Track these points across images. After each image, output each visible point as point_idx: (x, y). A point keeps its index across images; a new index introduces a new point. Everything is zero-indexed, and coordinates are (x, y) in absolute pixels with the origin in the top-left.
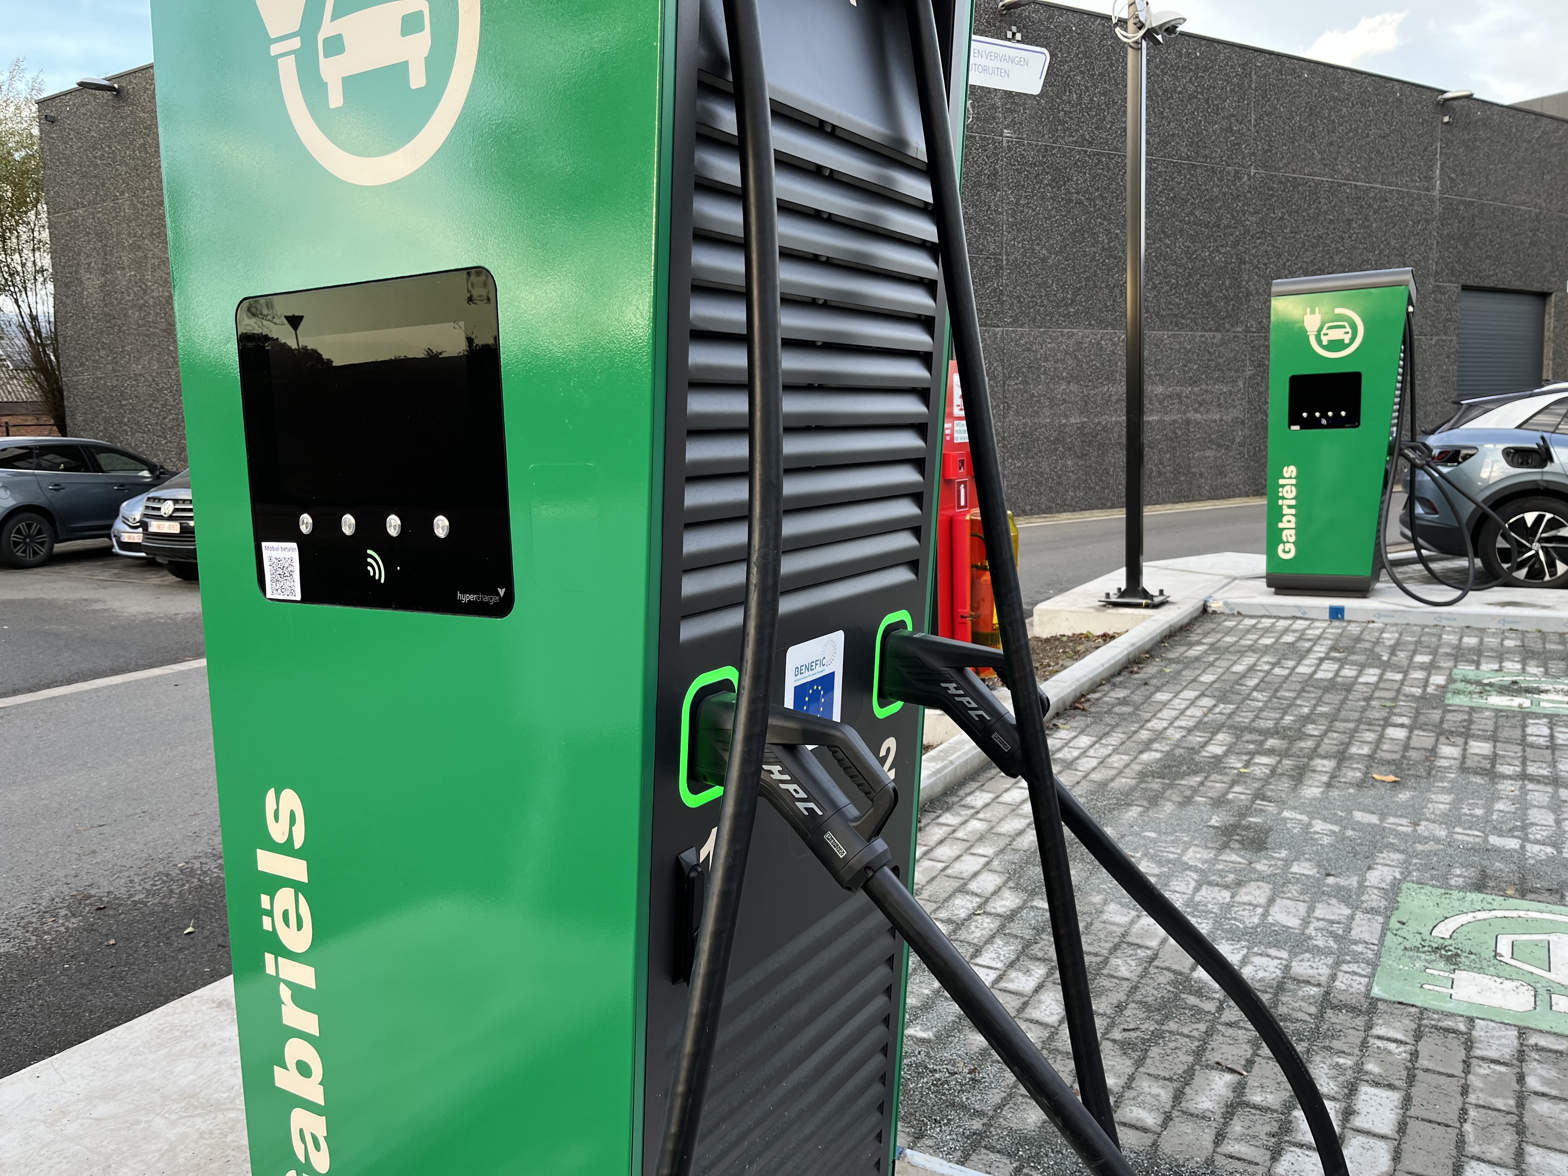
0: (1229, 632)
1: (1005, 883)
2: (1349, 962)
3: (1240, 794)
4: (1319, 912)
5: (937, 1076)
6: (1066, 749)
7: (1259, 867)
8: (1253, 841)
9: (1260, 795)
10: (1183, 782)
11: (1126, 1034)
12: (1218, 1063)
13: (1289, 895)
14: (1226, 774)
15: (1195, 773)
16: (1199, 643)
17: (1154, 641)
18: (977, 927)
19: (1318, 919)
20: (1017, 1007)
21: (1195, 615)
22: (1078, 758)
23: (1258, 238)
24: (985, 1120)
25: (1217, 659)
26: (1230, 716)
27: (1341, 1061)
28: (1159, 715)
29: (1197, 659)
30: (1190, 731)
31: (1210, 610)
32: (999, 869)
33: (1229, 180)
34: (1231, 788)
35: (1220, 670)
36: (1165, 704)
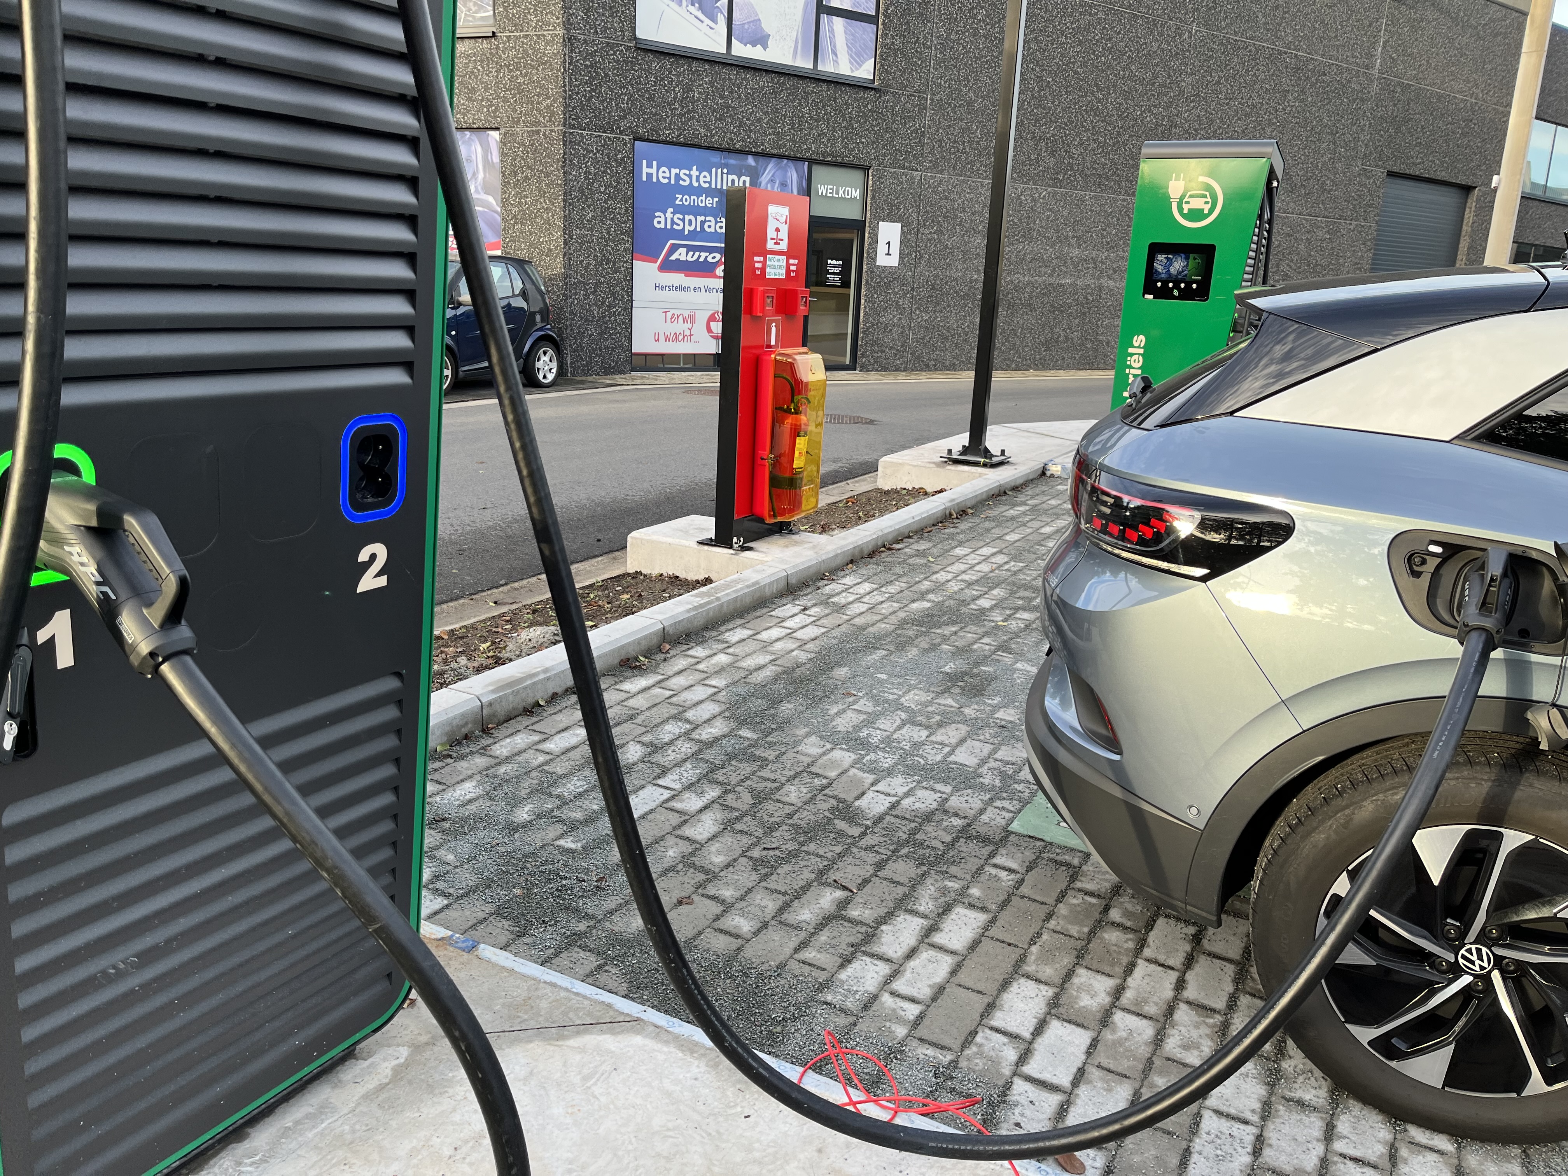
0: (1058, 495)
1: (720, 714)
2: (1004, 799)
3: (986, 644)
4: (999, 755)
5: (564, 882)
6: (844, 594)
7: (967, 711)
8: (974, 687)
9: (1004, 647)
10: (938, 631)
11: (765, 853)
12: (835, 881)
13: (982, 737)
14: (984, 626)
15: (954, 623)
16: (1024, 503)
17: (979, 499)
18: (674, 751)
19: (996, 760)
20: (674, 825)
21: (1031, 477)
22: (851, 603)
23: (1192, 102)
24: (592, 923)
25: (1031, 520)
26: (1015, 573)
27: (950, 884)
28: (949, 569)
29: (1013, 518)
30: (970, 584)
31: (1048, 473)
32: (723, 700)
33: (1169, 35)
34: (980, 639)
35: (1029, 531)
36: (959, 558)
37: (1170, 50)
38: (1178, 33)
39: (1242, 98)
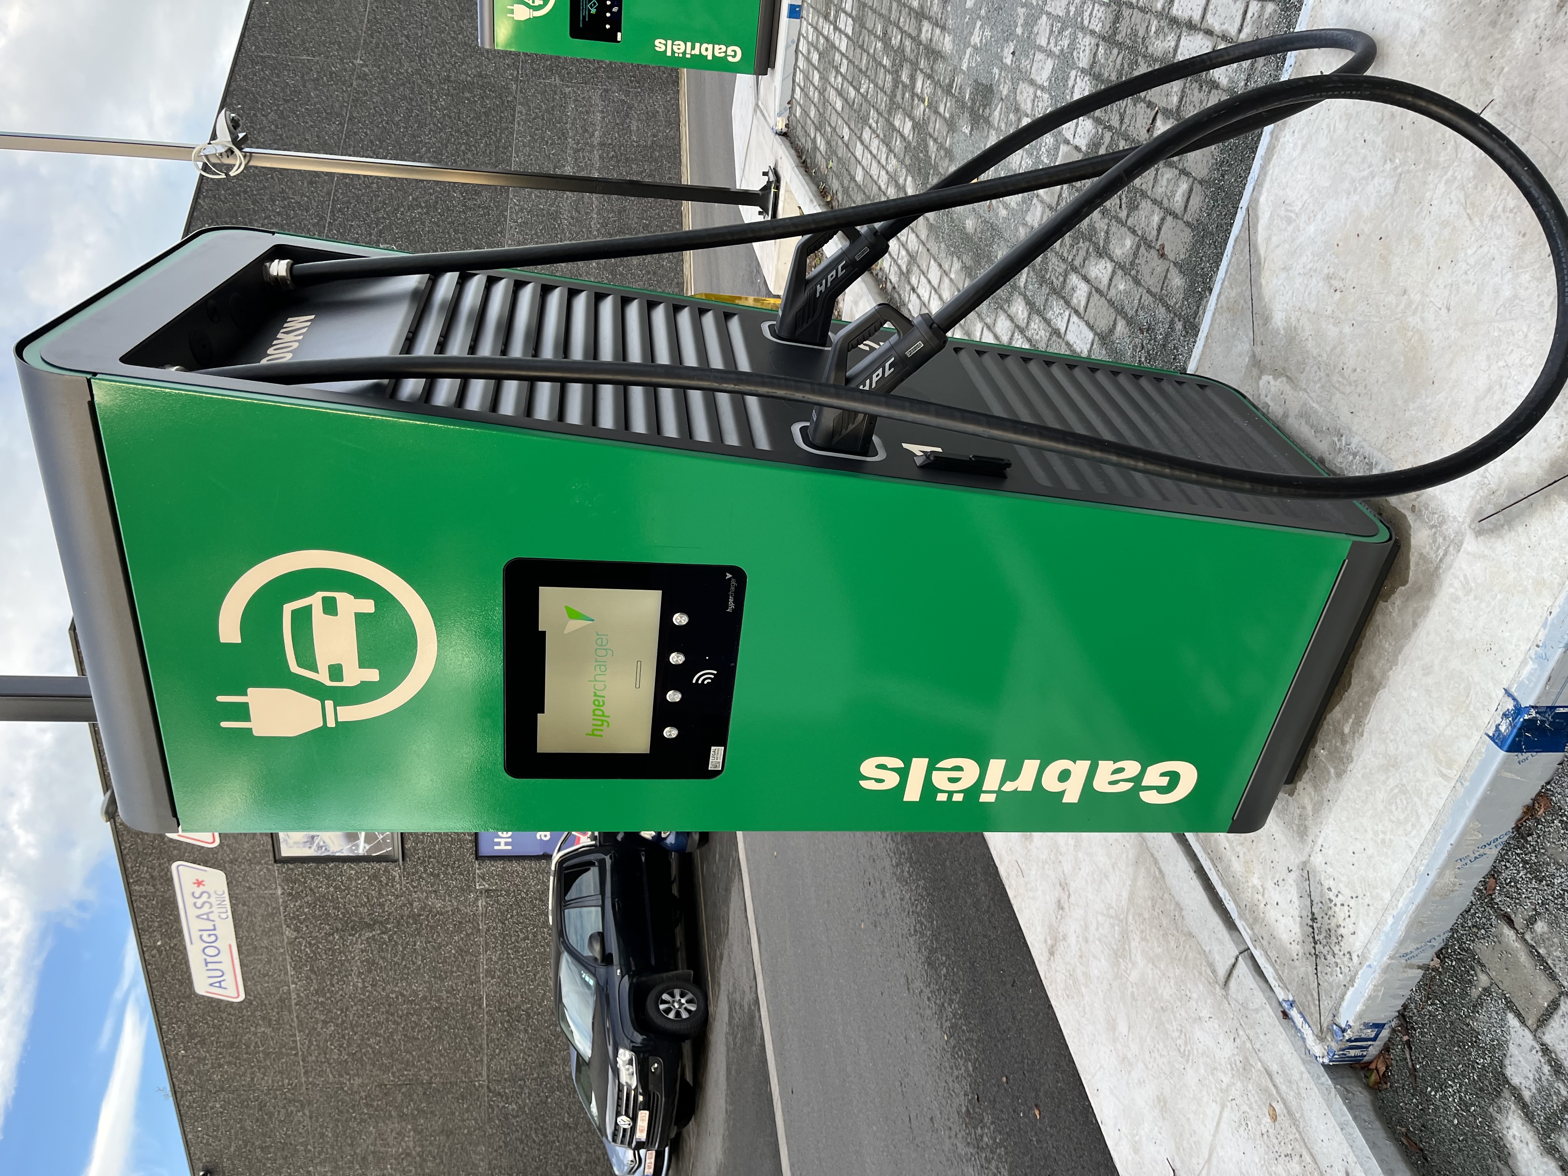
0: (806, 112)
1: (1006, 312)
2: (1082, 18)
3: (946, 107)
4: (1044, 43)
5: (1143, 359)
6: (899, 261)
7: (1005, 92)
8: (984, 97)
9: (948, 90)
10: (933, 157)
11: (1124, 206)
12: (1148, 131)
13: (1029, 67)
14: (929, 118)
15: (926, 146)
16: (814, 141)
17: (810, 182)
18: (1037, 334)
19: (1049, 43)
20: (1099, 297)
21: (789, 144)
22: (907, 251)
24: (1176, 319)
25: (830, 125)
26: (880, 114)
27: (1153, 29)
28: (875, 178)
29: (828, 143)
30: (891, 150)
31: (785, 130)
32: (993, 317)
33: (366, 86)
34: (940, 115)
35: (840, 122)
36: (867, 173)
37: (380, 84)
38: (363, 77)
39: (421, 13)
